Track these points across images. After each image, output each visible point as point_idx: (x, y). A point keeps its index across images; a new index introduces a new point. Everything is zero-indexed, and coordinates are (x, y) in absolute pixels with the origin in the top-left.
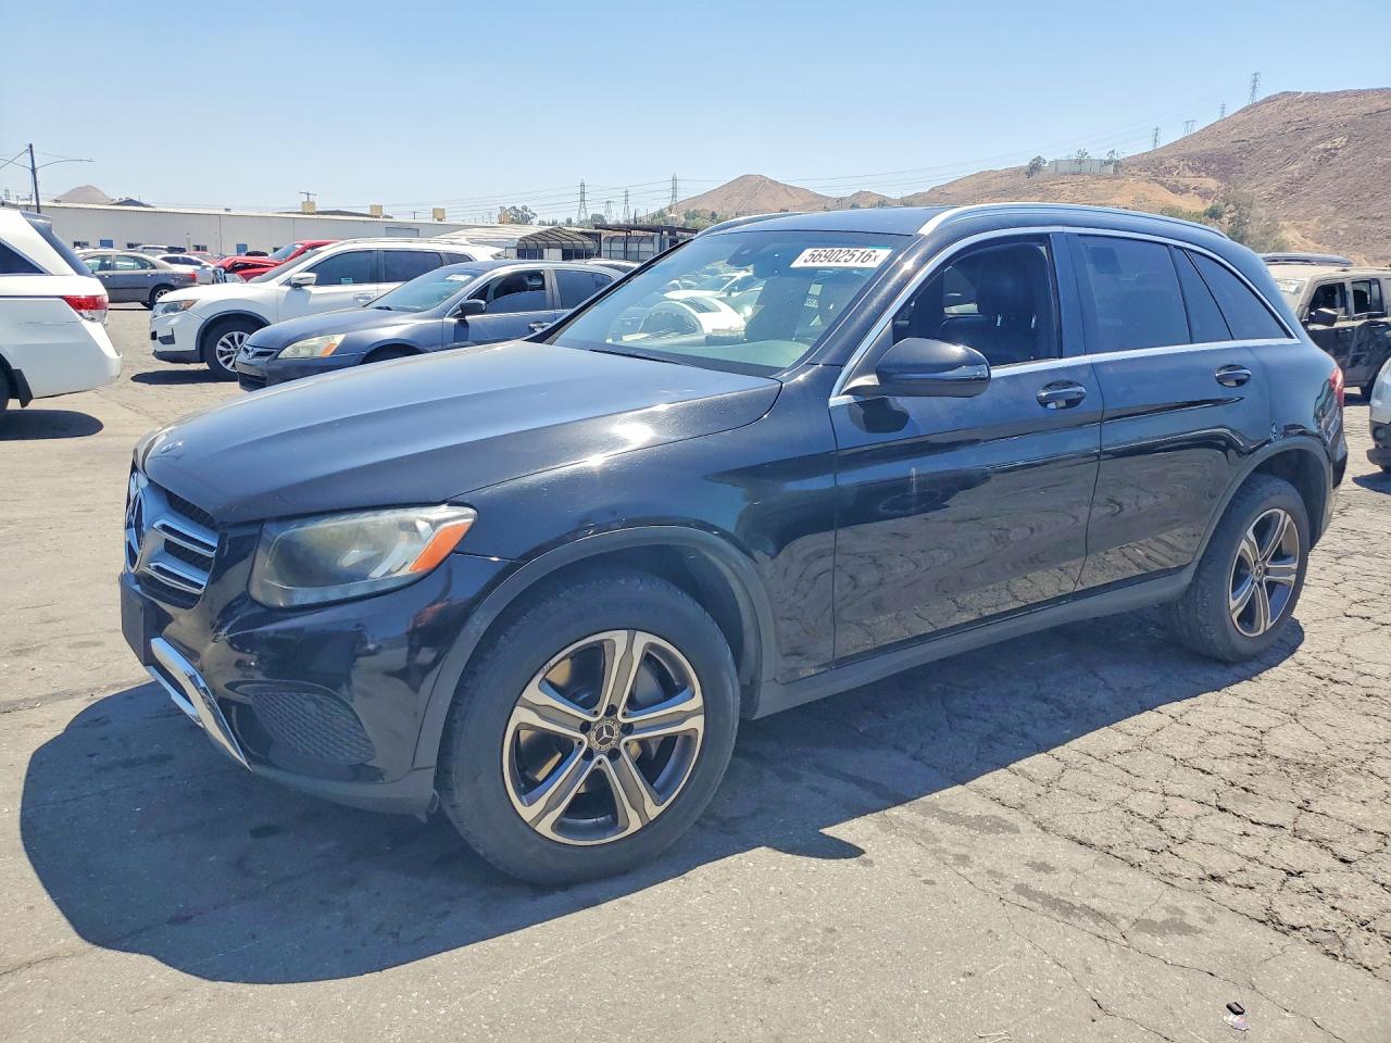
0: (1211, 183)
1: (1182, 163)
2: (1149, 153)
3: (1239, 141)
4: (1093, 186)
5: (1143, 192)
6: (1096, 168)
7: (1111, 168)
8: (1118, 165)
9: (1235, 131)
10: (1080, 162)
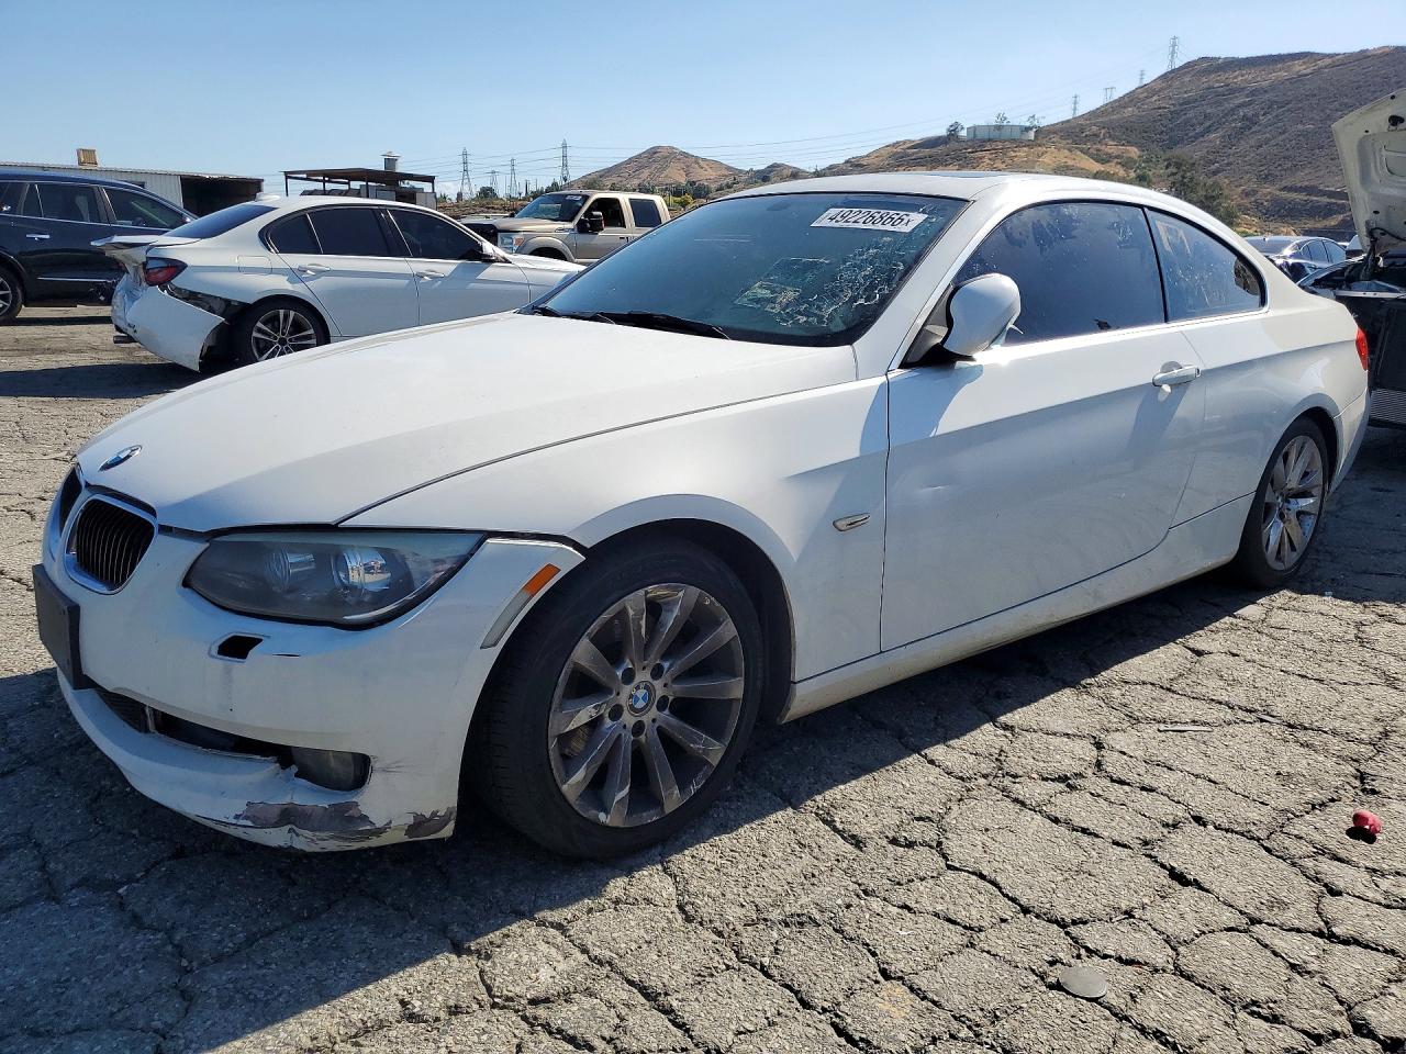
0: (1134, 152)
1: (1103, 131)
2: (1068, 121)
3: (1160, 108)
4: (1014, 154)
5: (1065, 160)
6: (1016, 135)
7: (1032, 135)
8: (1039, 131)
9: (1155, 98)
10: (999, 128)
